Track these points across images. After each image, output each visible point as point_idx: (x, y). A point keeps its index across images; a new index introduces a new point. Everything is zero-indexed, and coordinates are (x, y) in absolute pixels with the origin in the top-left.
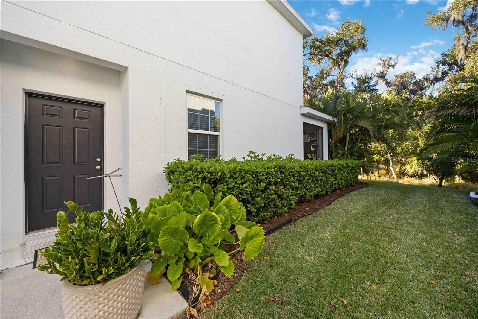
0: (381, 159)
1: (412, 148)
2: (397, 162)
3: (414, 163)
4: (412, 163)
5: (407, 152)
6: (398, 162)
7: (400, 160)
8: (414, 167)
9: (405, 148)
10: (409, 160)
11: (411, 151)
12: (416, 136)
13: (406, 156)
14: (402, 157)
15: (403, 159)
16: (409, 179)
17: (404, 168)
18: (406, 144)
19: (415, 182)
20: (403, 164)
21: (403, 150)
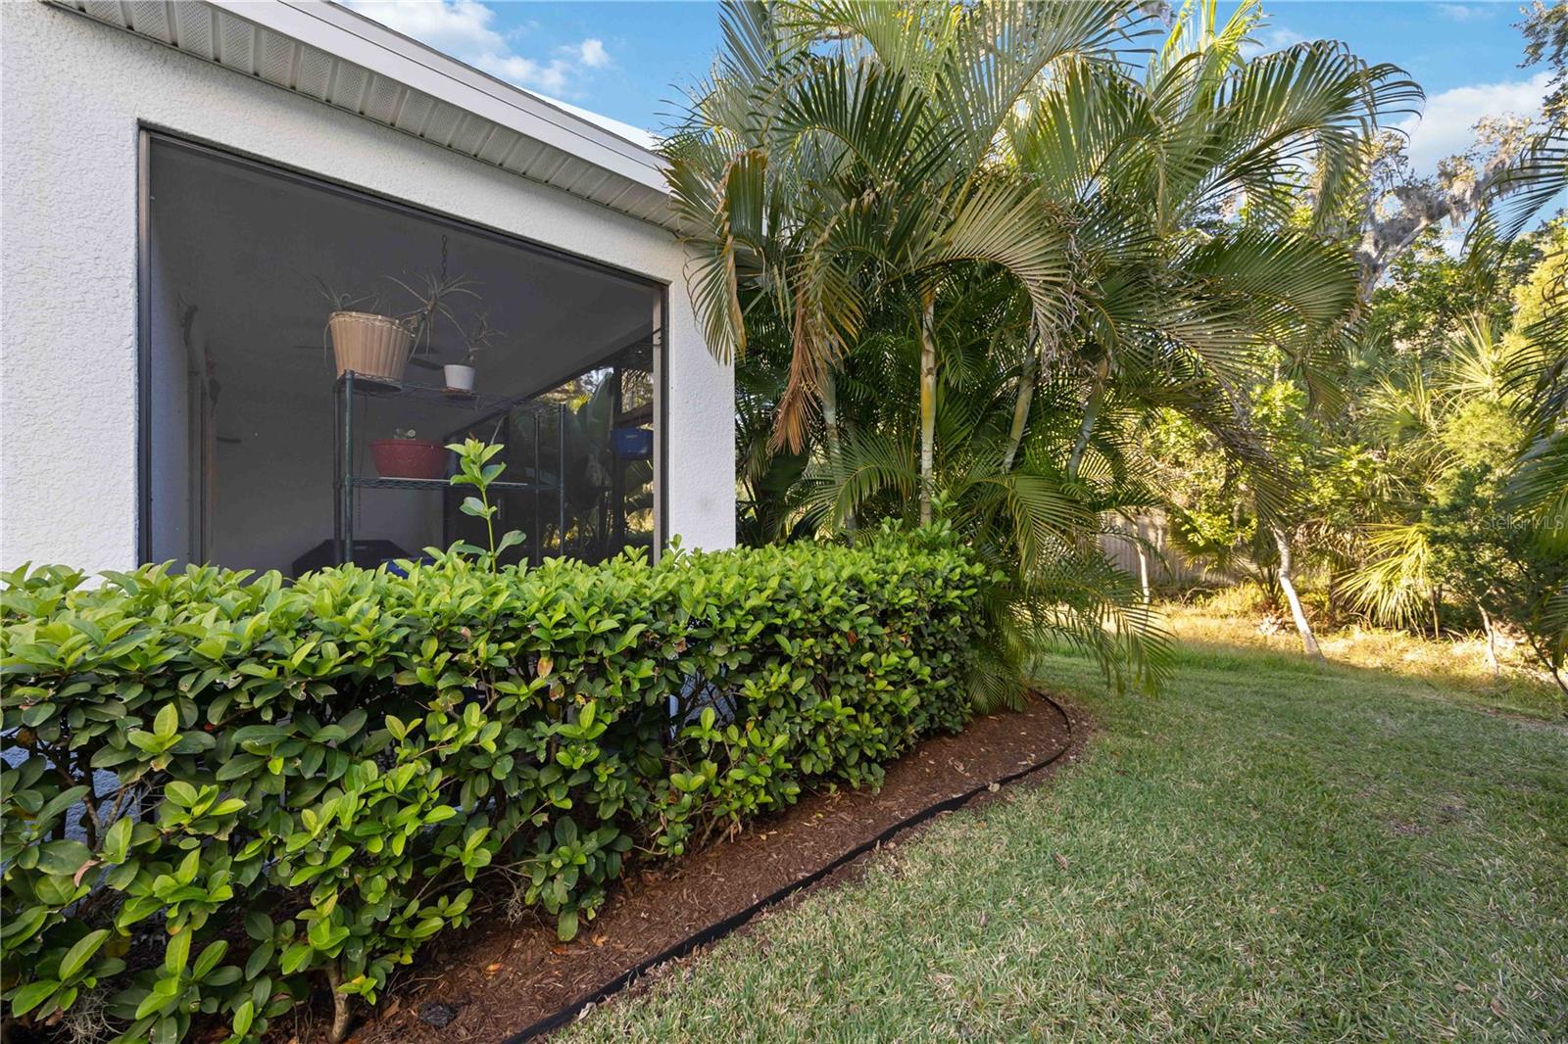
0: (1230, 539)
1: (1393, 483)
2: (1313, 550)
3: (1407, 561)
4: (1396, 560)
5: (1366, 502)
6: (1322, 553)
7: (1332, 540)
8: (1404, 582)
9: (1356, 479)
10: (1376, 542)
11: (1386, 498)
12: (1415, 417)
13: (1359, 522)
14: (1341, 529)
15: (1348, 537)
16: (1378, 636)
17: (1349, 585)
18: (1363, 457)
19: (1408, 657)
20: (1346, 567)
21: (1344, 494)
